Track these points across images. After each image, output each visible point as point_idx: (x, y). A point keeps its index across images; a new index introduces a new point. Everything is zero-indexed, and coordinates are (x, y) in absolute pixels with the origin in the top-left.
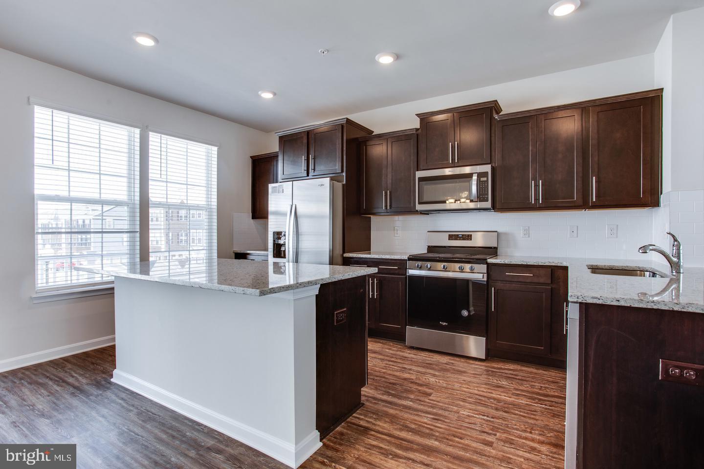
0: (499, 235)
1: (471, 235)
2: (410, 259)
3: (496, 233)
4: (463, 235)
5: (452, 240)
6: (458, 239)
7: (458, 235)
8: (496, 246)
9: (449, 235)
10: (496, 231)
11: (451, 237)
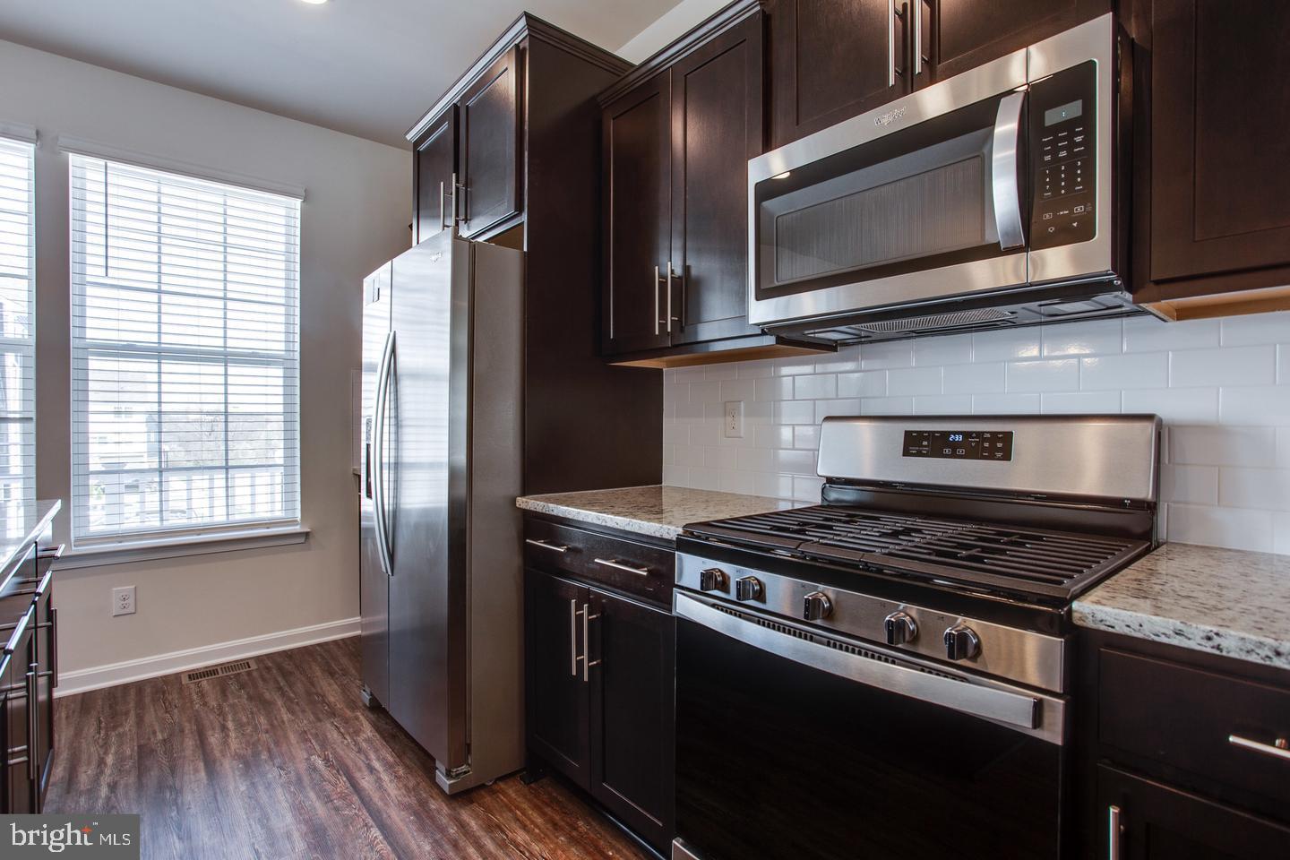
0: (1163, 434)
1: (1010, 435)
2: (692, 543)
3: (1149, 429)
4: (967, 435)
5: (919, 454)
6: (947, 451)
7: (946, 434)
8: (1146, 493)
9: (908, 434)
10: (1148, 417)
11: (915, 444)
